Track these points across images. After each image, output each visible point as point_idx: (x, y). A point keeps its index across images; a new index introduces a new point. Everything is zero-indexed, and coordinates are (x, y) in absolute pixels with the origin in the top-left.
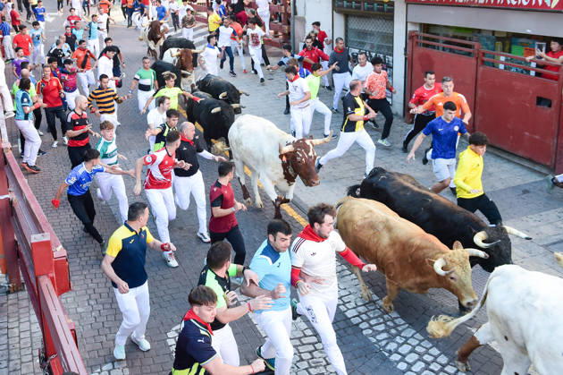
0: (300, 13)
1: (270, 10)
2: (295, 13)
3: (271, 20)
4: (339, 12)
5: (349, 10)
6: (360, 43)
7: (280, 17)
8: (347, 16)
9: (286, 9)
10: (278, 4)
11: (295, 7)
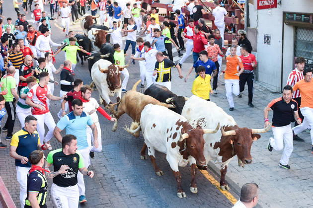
0: (253, 25)
1: (225, 21)
2: (248, 25)
3: (226, 31)
4: (289, 24)
5: (298, 22)
6: (307, 53)
7: (234, 29)
8: (296, 28)
9: (239, 20)
10: (233, 16)
11: (248, 19)
